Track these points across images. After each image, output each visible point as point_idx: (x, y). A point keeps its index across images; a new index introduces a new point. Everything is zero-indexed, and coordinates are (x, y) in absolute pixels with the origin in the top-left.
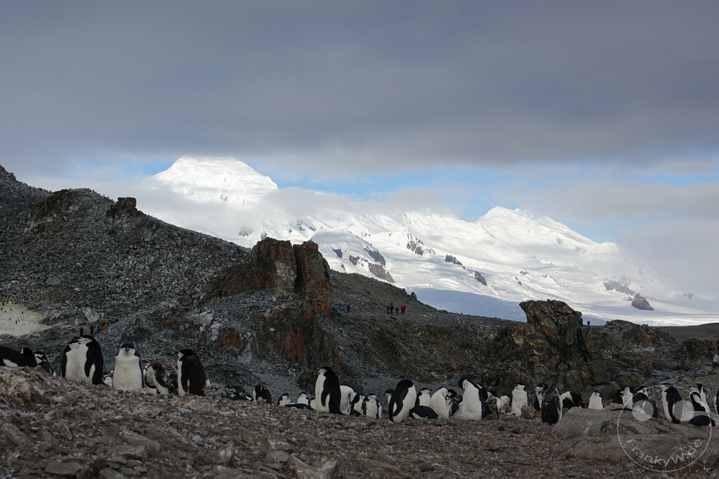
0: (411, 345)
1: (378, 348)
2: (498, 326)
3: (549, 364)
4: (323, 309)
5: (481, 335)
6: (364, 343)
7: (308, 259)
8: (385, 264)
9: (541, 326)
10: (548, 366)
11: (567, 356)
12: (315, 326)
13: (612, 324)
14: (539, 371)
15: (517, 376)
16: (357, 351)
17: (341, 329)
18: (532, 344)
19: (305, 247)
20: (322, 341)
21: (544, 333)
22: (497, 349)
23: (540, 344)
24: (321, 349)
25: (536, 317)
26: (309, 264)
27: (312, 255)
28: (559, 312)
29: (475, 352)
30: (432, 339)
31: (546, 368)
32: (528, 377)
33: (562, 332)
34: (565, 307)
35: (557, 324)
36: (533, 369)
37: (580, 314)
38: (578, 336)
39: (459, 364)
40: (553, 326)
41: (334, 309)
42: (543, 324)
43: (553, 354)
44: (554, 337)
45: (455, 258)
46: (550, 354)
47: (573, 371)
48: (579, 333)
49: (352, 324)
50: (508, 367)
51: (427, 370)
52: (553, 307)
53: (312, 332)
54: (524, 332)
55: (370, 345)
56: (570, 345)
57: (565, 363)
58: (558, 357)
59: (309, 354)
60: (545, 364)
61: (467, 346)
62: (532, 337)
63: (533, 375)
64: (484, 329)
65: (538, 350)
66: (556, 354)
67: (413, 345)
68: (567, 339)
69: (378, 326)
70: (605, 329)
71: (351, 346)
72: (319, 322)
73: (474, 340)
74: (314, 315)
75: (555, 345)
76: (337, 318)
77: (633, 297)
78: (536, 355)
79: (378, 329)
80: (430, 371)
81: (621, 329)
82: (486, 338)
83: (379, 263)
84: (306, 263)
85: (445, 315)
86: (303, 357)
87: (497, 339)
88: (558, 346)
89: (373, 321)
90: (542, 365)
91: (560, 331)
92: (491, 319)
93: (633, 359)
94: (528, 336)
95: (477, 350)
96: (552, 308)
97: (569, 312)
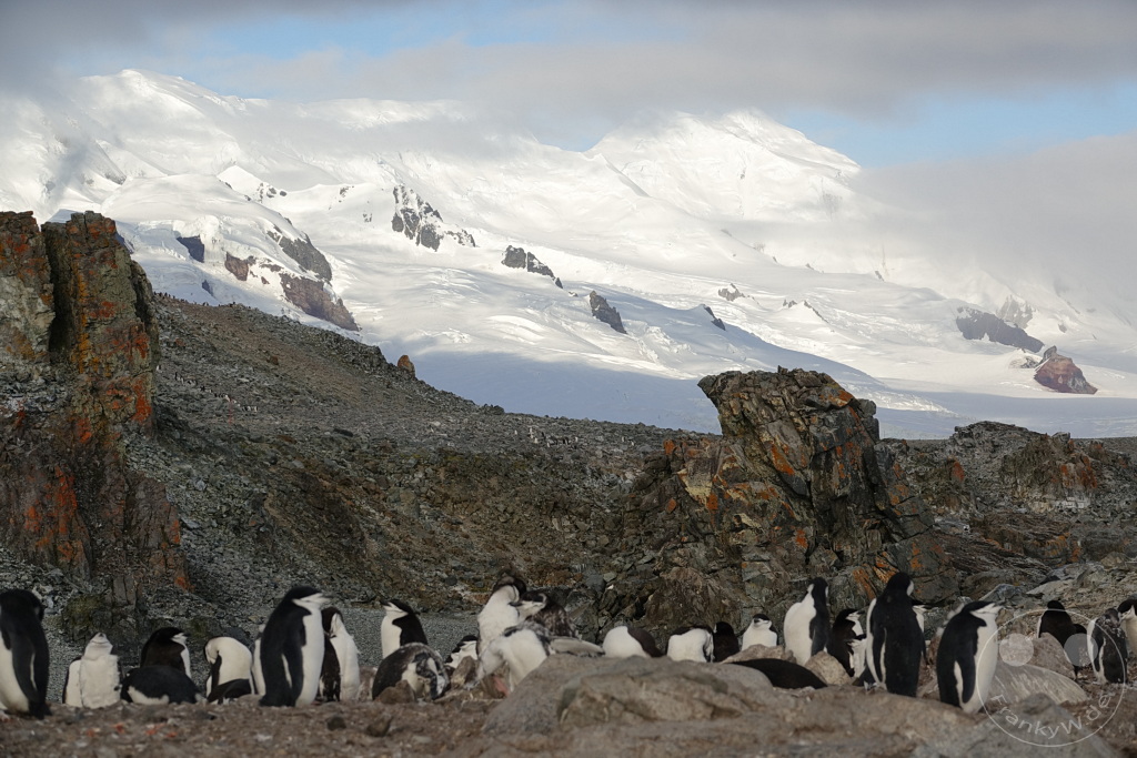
0: (396, 507)
1: (298, 521)
2: (647, 447)
3: (784, 553)
4: (131, 408)
5: (597, 474)
6: (257, 503)
7: (87, 265)
8: (329, 276)
9: (762, 446)
10: (783, 559)
11: (837, 526)
12: (107, 460)
13: (969, 435)
14: (756, 573)
15: (694, 588)
16: (236, 529)
17: (188, 466)
18: (735, 496)
19: (75, 230)
20: (130, 502)
21: (769, 464)
22: (643, 514)
23: (758, 495)
24: (127, 527)
25: (745, 419)
26: (89, 277)
27: (97, 254)
28: (811, 403)
29: (581, 524)
30: (456, 491)
31: (775, 563)
32: (726, 590)
33: (821, 459)
34: (827, 389)
35: (805, 436)
36: (739, 567)
37: (872, 407)
38: (865, 470)
39: (535, 558)
40: (795, 443)
41: (167, 410)
42: (765, 438)
43: (797, 523)
44: (798, 474)
45: (531, 256)
46: (787, 523)
47: (850, 571)
48: (869, 460)
49: (222, 451)
50: (668, 564)
51: (443, 580)
52: (795, 388)
53: (99, 475)
54: (713, 464)
55: (274, 512)
56: (844, 497)
57: (829, 546)
58: (810, 531)
59: (93, 541)
60: (773, 551)
61: (557, 508)
62: (734, 477)
63: (740, 586)
64: (607, 457)
65: (754, 512)
66: (804, 524)
67: (402, 509)
68: (836, 480)
69: (298, 456)
70: (950, 448)
71: (217, 516)
72: (121, 449)
73: (578, 489)
74: (104, 428)
75: (800, 497)
76: (177, 435)
77: (1037, 358)
78: (747, 526)
79: (298, 464)
80: (452, 581)
81: (996, 447)
82: (611, 484)
83: (311, 275)
84: (82, 276)
85: (495, 418)
86: (75, 550)
87: (641, 486)
88: (810, 500)
89: (285, 441)
90: (765, 556)
91: (816, 457)
92: (626, 429)
93: (1026, 532)
94: (725, 474)
95: (584, 516)
96: (792, 393)
97: (839, 402)
